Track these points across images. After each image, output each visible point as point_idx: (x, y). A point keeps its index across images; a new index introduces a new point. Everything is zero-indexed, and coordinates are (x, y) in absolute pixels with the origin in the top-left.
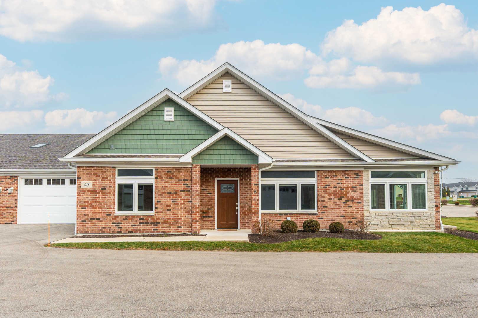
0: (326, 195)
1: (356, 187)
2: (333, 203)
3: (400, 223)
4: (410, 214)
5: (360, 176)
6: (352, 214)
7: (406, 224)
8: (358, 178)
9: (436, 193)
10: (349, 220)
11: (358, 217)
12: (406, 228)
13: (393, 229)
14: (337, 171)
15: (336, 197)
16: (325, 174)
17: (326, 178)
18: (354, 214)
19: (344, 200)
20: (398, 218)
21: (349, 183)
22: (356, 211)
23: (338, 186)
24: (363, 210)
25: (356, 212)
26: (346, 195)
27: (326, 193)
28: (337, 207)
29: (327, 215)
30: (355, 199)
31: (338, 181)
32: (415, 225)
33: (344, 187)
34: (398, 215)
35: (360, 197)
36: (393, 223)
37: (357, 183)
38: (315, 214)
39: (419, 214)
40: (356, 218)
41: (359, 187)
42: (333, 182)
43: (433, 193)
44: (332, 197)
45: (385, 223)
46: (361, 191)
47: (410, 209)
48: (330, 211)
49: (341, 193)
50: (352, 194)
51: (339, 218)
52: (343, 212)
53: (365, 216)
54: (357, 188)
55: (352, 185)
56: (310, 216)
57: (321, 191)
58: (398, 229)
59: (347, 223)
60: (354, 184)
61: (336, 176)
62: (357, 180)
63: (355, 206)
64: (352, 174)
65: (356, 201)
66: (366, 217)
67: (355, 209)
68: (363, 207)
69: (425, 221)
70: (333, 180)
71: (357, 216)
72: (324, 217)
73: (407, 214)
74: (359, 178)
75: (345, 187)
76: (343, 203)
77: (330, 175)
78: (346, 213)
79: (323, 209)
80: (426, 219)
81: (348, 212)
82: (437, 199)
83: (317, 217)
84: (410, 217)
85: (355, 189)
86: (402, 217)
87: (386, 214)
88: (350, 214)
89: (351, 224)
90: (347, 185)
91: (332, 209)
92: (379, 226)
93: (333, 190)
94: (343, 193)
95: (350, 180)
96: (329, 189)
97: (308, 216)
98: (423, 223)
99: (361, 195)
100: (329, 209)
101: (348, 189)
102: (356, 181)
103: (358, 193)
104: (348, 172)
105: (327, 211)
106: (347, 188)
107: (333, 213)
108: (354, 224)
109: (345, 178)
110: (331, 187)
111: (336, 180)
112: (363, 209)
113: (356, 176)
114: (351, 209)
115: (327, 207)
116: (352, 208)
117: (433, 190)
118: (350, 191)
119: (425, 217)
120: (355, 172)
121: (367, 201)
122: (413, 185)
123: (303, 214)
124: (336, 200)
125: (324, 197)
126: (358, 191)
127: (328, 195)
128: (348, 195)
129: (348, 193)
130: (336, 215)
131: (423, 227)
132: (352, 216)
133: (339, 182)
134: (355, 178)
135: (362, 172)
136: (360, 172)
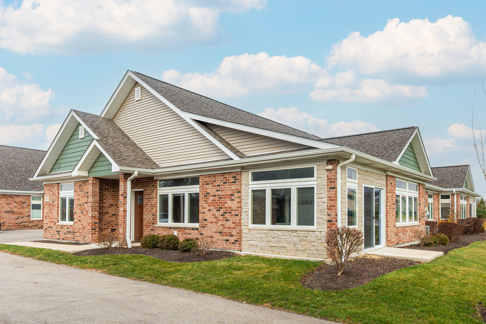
0: (206, 205)
1: (233, 195)
2: (213, 215)
3: (282, 244)
4: (292, 232)
5: (237, 179)
6: (229, 230)
7: (289, 247)
8: (235, 182)
9: (331, 200)
10: (226, 238)
11: (235, 234)
12: (288, 252)
13: (273, 253)
14: (216, 175)
15: (215, 208)
16: (206, 180)
17: (207, 184)
18: (231, 230)
19: (222, 211)
20: (279, 237)
21: (227, 190)
22: (233, 225)
23: (217, 193)
24: (240, 226)
25: (234, 228)
26: (224, 205)
27: (207, 203)
28: (215, 220)
29: (206, 230)
30: (232, 210)
31: (216, 188)
32: (299, 249)
33: (222, 195)
34: (279, 233)
35: (237, 207)
36: (273, 245)
37: (235, 190)
38: (197, 229)
39: (304, 233)
40: (232, 236)
41: (237, 195)
42: (212, 189)
43: (325, 200)
44: (212, 208)
45: (264, 244)
46: (238, 200)
47: (294, 224)
48: (209, 225)
49: (219, 203)
50: (229, 204)
51: (218, 235)
52: (221, 227)
53: (244, 233)
54: (235, 196)
55: (230, 193)
56: (193, 231)
57: (202, 201)
58: (279, 254)
59: (224, 242)
60: (232, 190)
61: (215, 181)
62: (235, 185)
63: (233, 220)
64: (230, 177)
65: (233, 213)
66: (245, 235)
67: (233, 223)
68: (240, 220)
69: (312, 244)
70: (213, 186)
71: (234, 232)
72: (204, 233)
73: (290, 233)
74: (237, 183)
75: (224, 195)
76: (222, 215)
77: (210, 180)
78: (224, 228)
79: (203, 223)
80: (313, 241)
81: (226, 228)
82: (331, 209)
83: (198, 232)
84: (294, 237)
85: (233, 197)
86: (284, 237)
87: (266, 232)
88: (227, 230)
89: (228, 242)
90: (225, 193)
91: (211, 222)
92: (258, 248)
93: (213, 199)
94: (221, 203)
95: (228, 185)
96: (209, 198)
97: (191, 230)
98: (309, 247)
99: (238, 205)
100: (208, 223)
101: (226, 198)
102: (234, 187)
103: (235, 202)
104: (227, 175)
105: (206, 225)
106: (225, 196)
107: (212, 228)
108: (230, 243)
109: (224, 183)
110: (211, 196)
111: (215, 186)
112: (241, 223)
113: (233, 180)
114: (228, 222)
115: (206, 220)
116: (230, 222)
117: (325, 195)
118: (228, 200)
119: (313, 239)
120: (233, 174)
121: (246, 213)
122: (299, 189)
123: (187, 228)
124: (214, 211)
125: (204, 208)
126: (235, 200)
127: (209, 206)
128: (226, 205)
129: (226, 203)
130: (214, 230)
131: (309, 253)
132: (229, 233)
133: (218, 188)
134: (233, 182)
135: (241, 174)
136: (237, 174)
